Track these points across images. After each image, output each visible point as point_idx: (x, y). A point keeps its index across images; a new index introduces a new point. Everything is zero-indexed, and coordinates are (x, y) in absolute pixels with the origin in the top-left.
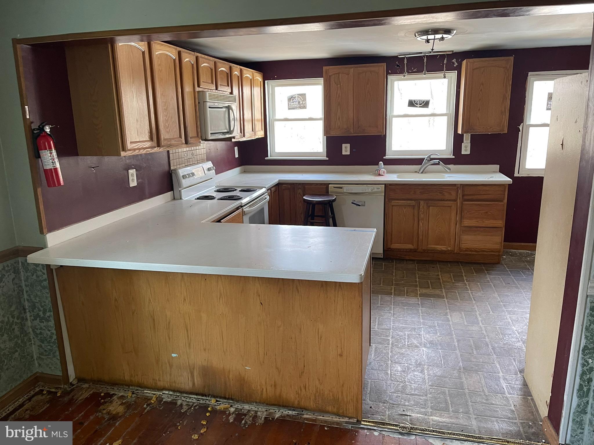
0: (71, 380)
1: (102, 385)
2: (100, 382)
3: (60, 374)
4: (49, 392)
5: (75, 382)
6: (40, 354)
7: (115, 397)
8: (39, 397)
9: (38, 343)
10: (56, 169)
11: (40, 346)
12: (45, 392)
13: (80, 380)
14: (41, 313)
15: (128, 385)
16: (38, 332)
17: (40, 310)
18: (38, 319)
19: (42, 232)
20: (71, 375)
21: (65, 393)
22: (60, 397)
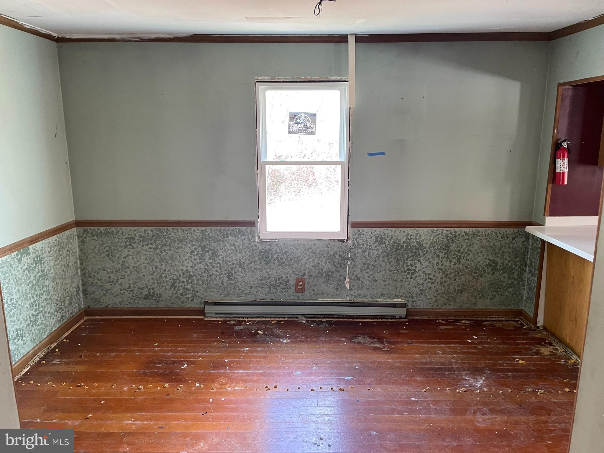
0: (538, 325)
1: (554, 338)
2: (553, 335)
3: (532, 316)
4: (522, 324)
5: (541, 328)
6: (527, 298)
7: (552, 347)
8: (514, 323)
9: (528, 290)
10: (563, 173)
11: (528, 293)
12: (519, 323)
13: (545, 328)
14: (533, 270)
15: (561, 341)
16: (529, 282)
17: (533, 268)
18: (531, 274)
19: (544, 215)
20: (539, 322)
21: (529, 329)
22: (524, 329)
